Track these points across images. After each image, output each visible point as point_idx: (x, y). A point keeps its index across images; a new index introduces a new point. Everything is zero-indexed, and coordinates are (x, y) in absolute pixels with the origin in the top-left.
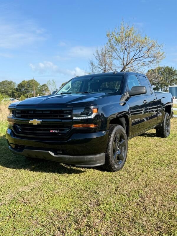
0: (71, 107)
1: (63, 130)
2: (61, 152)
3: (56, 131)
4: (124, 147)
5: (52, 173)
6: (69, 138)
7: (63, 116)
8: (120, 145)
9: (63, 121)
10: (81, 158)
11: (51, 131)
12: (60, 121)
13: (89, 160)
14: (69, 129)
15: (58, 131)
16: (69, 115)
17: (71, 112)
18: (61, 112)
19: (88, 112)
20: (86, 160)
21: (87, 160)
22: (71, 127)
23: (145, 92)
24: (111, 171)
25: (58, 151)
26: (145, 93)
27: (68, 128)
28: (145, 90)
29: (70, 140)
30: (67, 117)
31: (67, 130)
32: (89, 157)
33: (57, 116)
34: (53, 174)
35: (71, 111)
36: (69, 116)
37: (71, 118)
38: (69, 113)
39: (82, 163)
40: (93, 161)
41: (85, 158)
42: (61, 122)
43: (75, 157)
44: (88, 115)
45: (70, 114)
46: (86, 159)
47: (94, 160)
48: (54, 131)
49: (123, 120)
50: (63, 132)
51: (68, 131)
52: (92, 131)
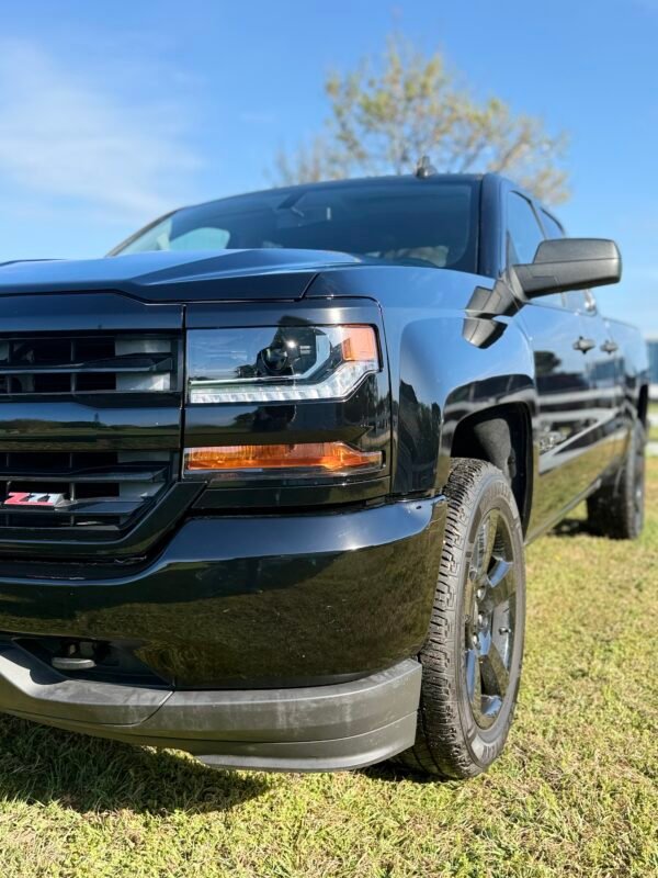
0: (176, 310)
1: (112, 490)
2: (88, 663)
3: (54, 499)
4: (506, 605)
5: (22, 805)
6: (154, 553)
7: (110, 381)
8: (489, 591)
9: (111, 419)
10: (252, 713)
11: (16, 498)
12: (87, 416)
13: (310, 722)
14: (154, 481)
15: (67, 497)
16: (160, 372)
17: (174, 346)
18: (99, 346)
19: (306, 349)
20: (281, 723)
21: (296, 725)
22: (167, 469)
23: (613, 272)
24: (444, 779)
25: (65, 654)
26: (614, 280)
27: (147, 476)
28: (615, 262)
29: (161, 565)
30: (141, 387)
31: (139, 493)
32: (306, 699)
33: (61, 382)
34: (34, 809)
35: (177, 337)
36: (160, 384)
37: (175, 399)
38: (156, 358)
39: (251, 748)
40: (341, 730)
41: (281, 709)
42: (96, 425)
43: (200, 700)
44: (307, 374)
45: (168, 363)
46: (288, 714)
47: (344, 724)
48: (36, 499)
49: (498, 434)
50: (107, 505)
51: (150, 501)
52: (334, 498)
